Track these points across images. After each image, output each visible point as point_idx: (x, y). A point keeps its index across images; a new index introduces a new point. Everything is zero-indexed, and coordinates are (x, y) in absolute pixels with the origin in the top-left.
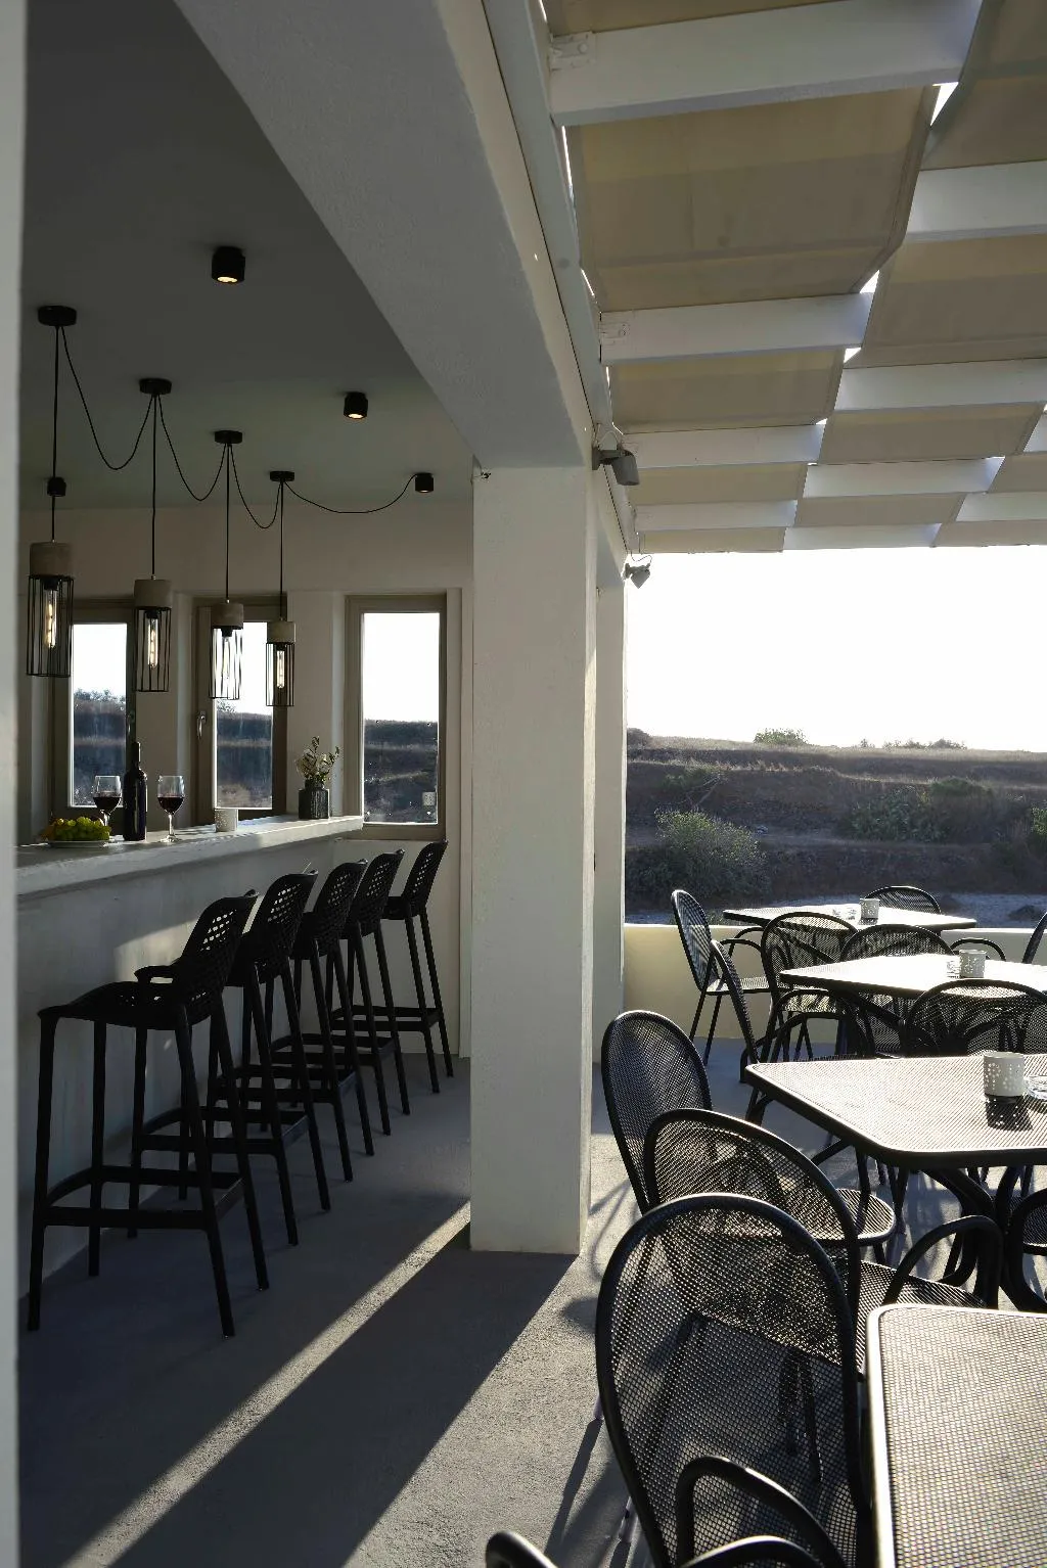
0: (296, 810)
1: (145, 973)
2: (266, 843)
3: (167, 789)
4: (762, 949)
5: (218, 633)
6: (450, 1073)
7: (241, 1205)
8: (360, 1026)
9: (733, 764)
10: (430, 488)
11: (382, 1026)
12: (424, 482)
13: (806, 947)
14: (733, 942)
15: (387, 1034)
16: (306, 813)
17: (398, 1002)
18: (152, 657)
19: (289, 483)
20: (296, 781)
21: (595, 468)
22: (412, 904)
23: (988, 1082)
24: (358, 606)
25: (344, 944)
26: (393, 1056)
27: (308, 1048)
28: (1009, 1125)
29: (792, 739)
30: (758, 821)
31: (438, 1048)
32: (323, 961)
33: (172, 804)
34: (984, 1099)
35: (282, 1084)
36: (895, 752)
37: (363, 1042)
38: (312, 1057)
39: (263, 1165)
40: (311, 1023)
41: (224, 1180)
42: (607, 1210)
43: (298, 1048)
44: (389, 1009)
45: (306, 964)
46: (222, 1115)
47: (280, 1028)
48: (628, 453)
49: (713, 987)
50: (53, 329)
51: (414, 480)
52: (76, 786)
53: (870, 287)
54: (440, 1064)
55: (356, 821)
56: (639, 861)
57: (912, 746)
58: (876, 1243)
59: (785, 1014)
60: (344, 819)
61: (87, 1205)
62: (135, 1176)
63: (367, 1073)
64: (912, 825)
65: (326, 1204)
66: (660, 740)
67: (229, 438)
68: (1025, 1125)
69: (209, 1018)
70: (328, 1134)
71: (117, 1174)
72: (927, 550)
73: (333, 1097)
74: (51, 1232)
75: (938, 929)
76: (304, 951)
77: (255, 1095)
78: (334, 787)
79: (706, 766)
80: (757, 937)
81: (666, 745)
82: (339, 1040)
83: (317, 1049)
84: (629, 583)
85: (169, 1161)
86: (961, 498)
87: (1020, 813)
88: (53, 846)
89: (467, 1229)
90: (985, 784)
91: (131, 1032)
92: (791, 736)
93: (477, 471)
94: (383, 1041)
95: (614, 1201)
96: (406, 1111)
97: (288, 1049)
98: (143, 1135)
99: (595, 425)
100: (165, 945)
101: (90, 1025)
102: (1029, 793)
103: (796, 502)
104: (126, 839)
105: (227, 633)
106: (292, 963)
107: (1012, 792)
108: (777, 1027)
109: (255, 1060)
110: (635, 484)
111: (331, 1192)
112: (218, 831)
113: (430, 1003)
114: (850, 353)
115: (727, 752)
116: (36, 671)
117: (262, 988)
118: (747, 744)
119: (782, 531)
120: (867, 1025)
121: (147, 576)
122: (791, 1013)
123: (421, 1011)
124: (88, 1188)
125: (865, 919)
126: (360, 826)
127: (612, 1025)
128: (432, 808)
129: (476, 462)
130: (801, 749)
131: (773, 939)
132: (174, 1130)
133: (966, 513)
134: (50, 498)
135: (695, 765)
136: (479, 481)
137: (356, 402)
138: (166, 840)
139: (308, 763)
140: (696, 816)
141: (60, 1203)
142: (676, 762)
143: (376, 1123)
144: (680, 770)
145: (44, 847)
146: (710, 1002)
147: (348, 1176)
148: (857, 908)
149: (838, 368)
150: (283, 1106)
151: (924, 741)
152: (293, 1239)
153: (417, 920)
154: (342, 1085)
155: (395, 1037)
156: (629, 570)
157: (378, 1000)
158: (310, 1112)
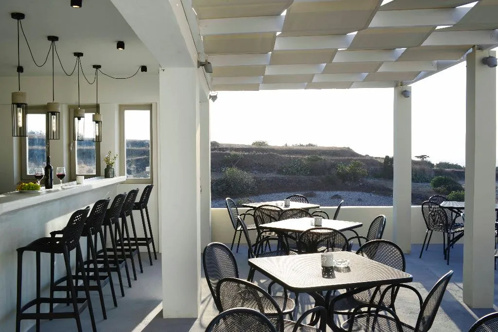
0: (104, 174)
1: (53, 234)
2: (94, 187)
3: (60, 172)
4: (254, 216)
5: (76, 119)
6: (156, 258)
7: (87, 309)
8: (126, 245)
9: (245, 152)
10: (146, 71)
11: (133, 244)
12: (144, 69)
13: (268, 215)
14: (245, 214)
15: (135, 247)
16: (107, 176)
17: (138, 236)
18: (54, 129)
19: (100, 69)
20: (104, 166)
21: (198, 67)
22: (142, 205)
23: (322, 262)
24: (123, 108)
25: (120, 220)
26: (137, 255)
27: (109, 253)
28: (329, 277)
29: (263, 144)
30: (254, 170)
31: (152, 250)
32: (113, 226)
33: (61, 176)
34: (321, 268)
35: (100, 266)
36: (295, 148)
37: (127, 250)
38: (110, 256)
39: (94, 294)
40: (109, 245)
41: (82, 301)
42: (206, 302)
43: (105, 254)
44: (135, 239)
45: (108, 227)
46: (80, 278)
47: (99, 247)
48: (209, 63)
49: (239, 228)
50: (17, 20)
51: (140, 69)
52: (29, 167)
53: (284, 13)
54: (153, 256)
55: (124, 178)
56: (217, 184)
57: (301, 145)
58: (290, 313)
59: (262, 237)
60: (120, 177)
61: (35, 312)
62: (51, 301)
63: (129, 260)
64: (301, 170)
65: (116, 305)
66: (222, 145)
67: (79, 55)
68: (334, 277)
69: (75, 248)
70: (116, 281)
71: (45, 300)
72: (303, 90)
73: (117, 270)
74: (23, 322)
75: (308, 209)
76: (107, 223)
77: (92, 270)
78: (116, 167)
79: (238, 153)
80: (252, 212)
81: (225, 146)
82: (119, 250)
83: (112, 253)
84: (211, 101)
85: (63, 295)
86: (313, 75)
87: (334, 166)
88: (21, 192)
89: (162, 312)
90: (323, 157)
91: (49, 255)
92: (264, 143)
93: (160, 69)
94: (134, 250)
95: (208, 299)
96: (142, 272)
97: (102, 254)
98: (54, 286)
99: (199, 53)
100: (60, 223)
101: (35, 253)
102: (336, 160)
103: (262, 77)
104: (46, 188)
105: (79, 119)
106: (103, 227)
107: (331, 159)
108: (259, 240)
109: (91, 258)
110: (212, 72)
111: (117, 301)
112: (78, 184)
113: (149, 236)
114: (278, 33)
115: (243, 148)
116: (15, 135)
117: (93, 237)
118: (250, 146)
119: (258, 85)
120: (287, 241)
121: (51, 101)
122: (263, 236)
123: (146, 239)
124: (35, 305)
125: (286, 206)
126: (125, 180)
127: (206, 247)
128: (148, 173)
129: (160, 66)
130: (266, 147)
131: (258, 213)
132: (64, 284)
133: (315, 80)
134: (18, 73)
135: (233, 153)
136: (161, 72)
137: (121, 45)
138: (60, 188)
139: (107, 160)
140: (234, 170)
141: (25, 312)
142: (228, 152)
143: (132, 276)
144: (229, 154)
145: (17, 193)
146: (238, 233)
147: (123, 295)
148: (283, 202)
149: (275, 37)
150: (101, 274)
151: (305, 144)
152: (105, 318)
153: (144, 210)
154: (120, 265)
155: (138, 248)
156: (211, 97)
157: (132, 236)
158: (110, 275)
